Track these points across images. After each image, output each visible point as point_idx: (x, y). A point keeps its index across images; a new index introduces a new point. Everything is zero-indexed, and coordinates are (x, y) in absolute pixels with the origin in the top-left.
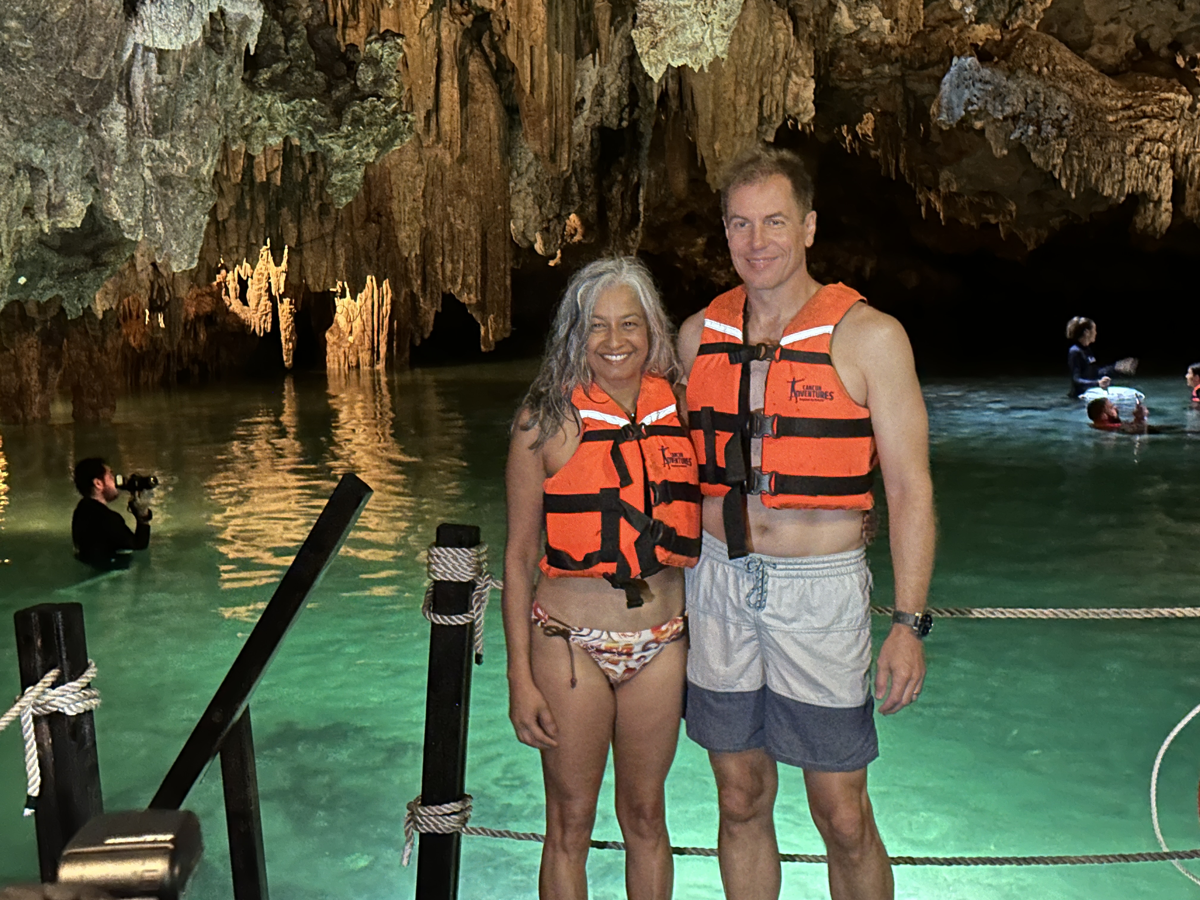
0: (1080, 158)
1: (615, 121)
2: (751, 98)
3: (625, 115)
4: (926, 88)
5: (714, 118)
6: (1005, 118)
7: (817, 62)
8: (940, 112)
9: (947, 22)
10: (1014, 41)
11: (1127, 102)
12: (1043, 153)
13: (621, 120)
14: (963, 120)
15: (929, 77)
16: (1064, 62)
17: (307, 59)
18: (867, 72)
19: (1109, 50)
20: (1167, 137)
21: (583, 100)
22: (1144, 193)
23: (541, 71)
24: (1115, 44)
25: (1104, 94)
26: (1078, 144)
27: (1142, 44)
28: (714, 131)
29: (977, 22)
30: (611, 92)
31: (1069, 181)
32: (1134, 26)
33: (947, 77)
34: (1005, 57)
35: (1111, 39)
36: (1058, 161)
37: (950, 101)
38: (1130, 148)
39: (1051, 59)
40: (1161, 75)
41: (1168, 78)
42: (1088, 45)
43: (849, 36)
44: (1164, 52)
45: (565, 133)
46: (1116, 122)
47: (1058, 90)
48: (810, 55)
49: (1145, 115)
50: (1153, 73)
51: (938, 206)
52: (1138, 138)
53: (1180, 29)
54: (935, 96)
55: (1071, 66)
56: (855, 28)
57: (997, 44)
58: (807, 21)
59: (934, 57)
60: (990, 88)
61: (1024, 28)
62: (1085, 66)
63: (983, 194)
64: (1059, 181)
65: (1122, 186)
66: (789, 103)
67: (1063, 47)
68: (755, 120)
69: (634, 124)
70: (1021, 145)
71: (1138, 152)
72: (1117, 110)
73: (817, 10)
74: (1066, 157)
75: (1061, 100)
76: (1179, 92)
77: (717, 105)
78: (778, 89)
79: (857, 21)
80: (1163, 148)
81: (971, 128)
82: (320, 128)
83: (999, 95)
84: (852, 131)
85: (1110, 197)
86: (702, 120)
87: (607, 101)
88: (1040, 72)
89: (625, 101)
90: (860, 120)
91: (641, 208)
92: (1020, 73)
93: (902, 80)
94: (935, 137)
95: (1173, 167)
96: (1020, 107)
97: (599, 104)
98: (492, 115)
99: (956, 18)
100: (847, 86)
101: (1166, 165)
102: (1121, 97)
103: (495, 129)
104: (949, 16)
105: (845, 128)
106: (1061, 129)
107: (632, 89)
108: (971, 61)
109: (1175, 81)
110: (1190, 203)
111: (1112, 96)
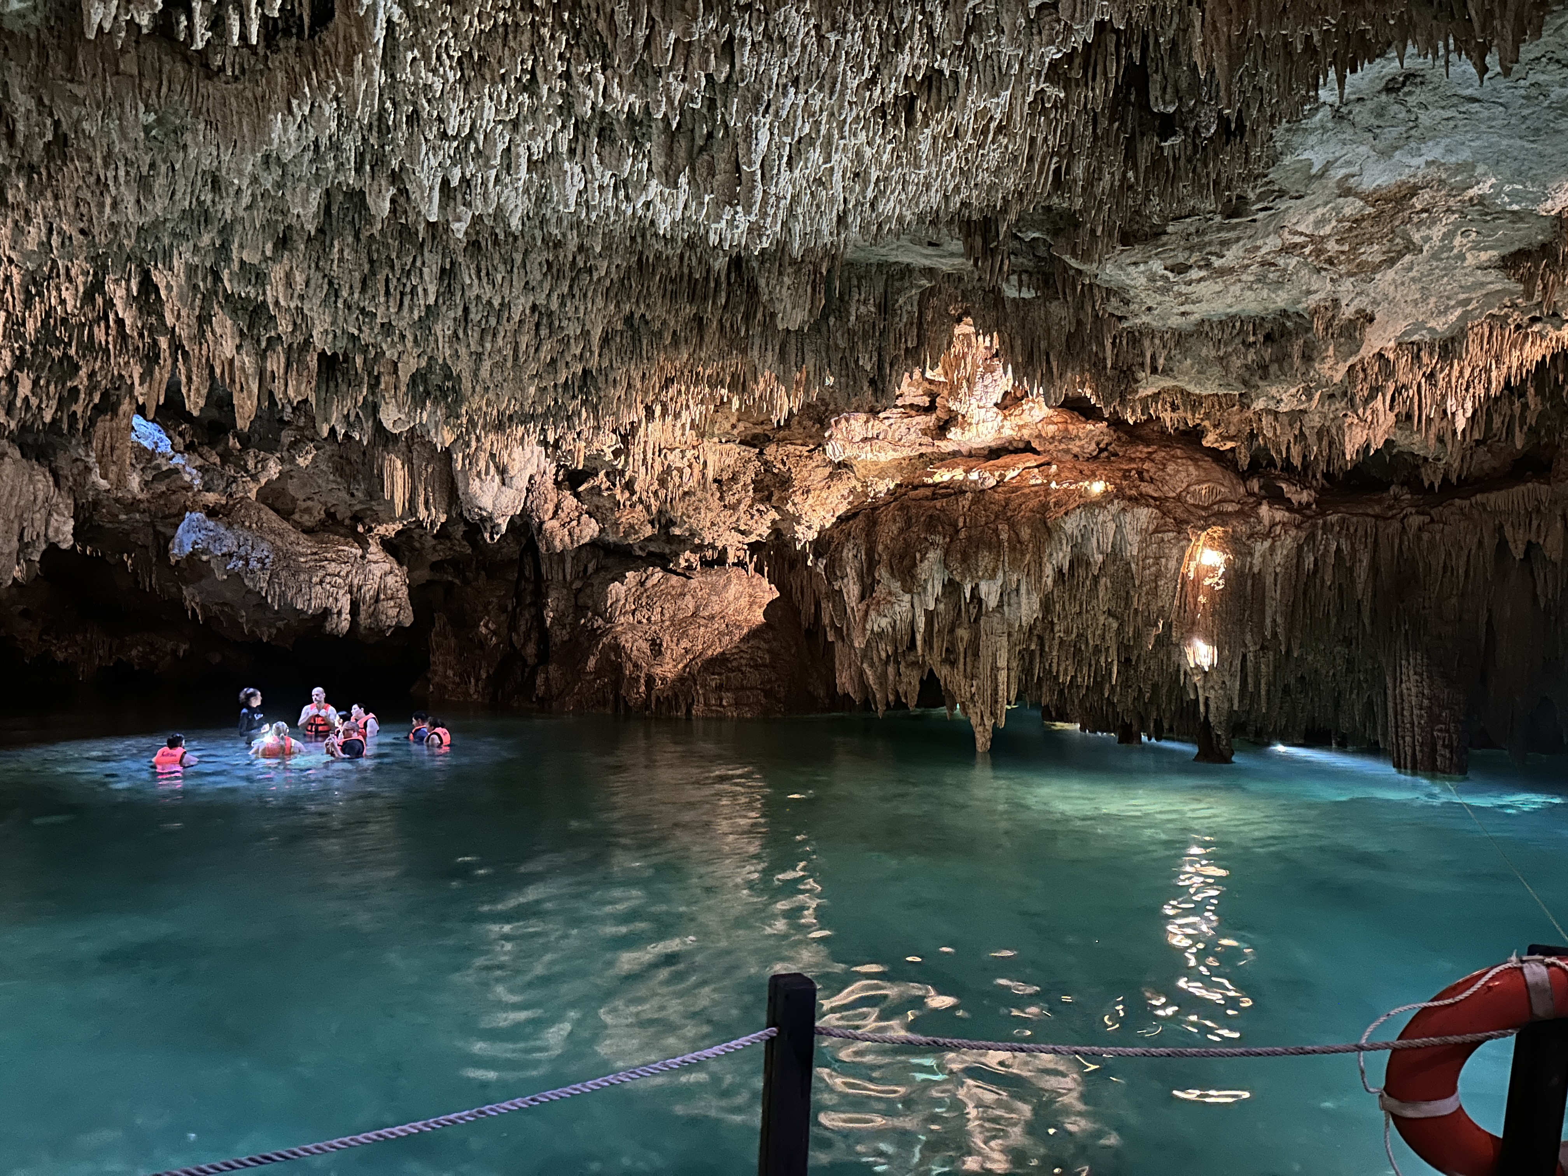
0: (280, 584)
4: (168, 531)
6: (223, 555)
7: (77, 507)
8: (175, 548)
9: (184, 488)
10: (234, 505)
11: (314, 550)
12: (252, 579)
14: (192, 555)
15: (172, 524)
16: (270, 522)
18: (123, 517)
19: (306, 517)
20: (343, 574)
22: (327, 608)
24: (311, 514)
25: (298, 544)
26: (278, 575)
27: (330, 515)
29: (206, 489)
31: (273, 598)
32: (325, 504)
33: (182, 525)
34: (227, 515)
35: (307, 510)
36: (265, 585)
37: (181, 541)
38: (315, 579)
39: (260, 518)
40: (342, 535)
41: (346, 537)
42: (293, 513)
43: (106, 491)
44: (347, 522)
46: (306, 562)
47: (263, 539)
48: (70, 501)
49: (327, 559)
50: (336, 533)
51: (198, 610)
52: (321, 573)
53: (356, 508)
55: (275, 525)
56: (108, 486)
57: (222, 506)
58: (66, 478)
59: (174, 510)
60: (212, 534)
61: (242, 498)
62: (287, 525)
63: (222, 604)
64: (266, 598)
65: (310, 603)
66: (51, 533)
67: (271, 512)
68: (15, 545)
70: (237, 574)
71: (321, 582)
72: (306, 555)
74: (269, 582)
75: (264, 545)
76: (353, 547)
78: (38, 523)
80: (339, 581)
81: (200, 560)
83: (218, 539)
84: (130, 557)
85: (303, 609)
88: (250, 526)
92: (236, 526)
93: (151, 524)
95: (349, 591)
96: (234, 548)
101: (343, 591)
102: (310, 547)
104: (186, 485)
106: (264, 564)
108: (201, 516)
109: (352, 540)
110: (363, 615)
111: (305, 546)
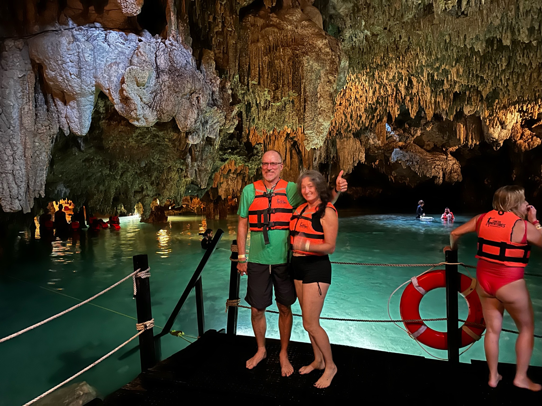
0: (422, 169)
1: (324, 162)
2: (351, 157)
3: (326, 161)
4: (389, 155)
5: (343, 161)
6: (405, 161)
7: (366, 150)
8: (391, 160)
9: (393, 142)
10: (407, 145)
11: (432, 157)
12: (414, 168)
13: (325, 162)
14: (396, 161)
15: (390, 153)
16: (418, 149)
17: (244, 148)
18: (376, 152)
19: (428, 147)
20: (441, 165)
21: (316, 158)
22: (436, 176)
23: (306, 152)
25: (427, 156)
26: (421, 166)
27: (435, 146)
28: (343, 163)
29: (400, 141)
30: (323, 156)
31: (420, 173)
32: (434, 142)
33: (393, 153)
34: (406, 148)
35: (429, 145)
36: (417, 169)
37: (394, 157)
38: (433, 167)
39: (415, 149)
40: (439, 152)
42: (424, 146)
43: (373, 145)
44: (440, 147)
45: (311, 164)
46: (430, 161)
47: (417, 155)
48: (364, 149)
49: (436, 160)
50: (438, 152)
51: (393, 178)
52: (434, 165)
53: (443, 143)
54: (390, 156)
55: (420, 150)
56: (373, 143)
57: (404, 146)
58: (363, 142)
59: (390, 149)
60: (402, 155)
61: (409, 143)
62: (423, 150)
63: (402, 176)
64: (417, 173)
65: (431, 175)
66: (360, 158)
67: (418, 146)
68: (352, 161)
69: (327, 162)
70: (409, 167)
71: (434, 168)
72: (430, 159)
73: (365, 140)
74: (419, 168)
75: (418, 157)
76: (443, 155)
77: (344, 159)
78: (357, 155)
79: (374, 142)
80: (440, 167)
81: (398, 163)
82: (246, 162)
83: (404, 156)
84: (374, 164)
85: (428, 177)
86: (341, 162)
87: (322, 158)
88: (413, 151)
89: (326, 158)
90: (376, 161)
91: (329, 179)
92: (409, 152)
93: (384, 153)
94: (391, 165)
95: (442, 170)
96: (409, 158)
97: (320, 159)
98: (297, 161)
99: (395, 141)
100: (372, 155)
101: (441, 170)
102: (431, 157)
103: (297, 164)
104: (394, 140)
105: (373, 163)
106: (417, 163)
107: (327, 155)
108: (398, 149)
109: (442, 153)
110: (446, 178)
111: (429, 156)
